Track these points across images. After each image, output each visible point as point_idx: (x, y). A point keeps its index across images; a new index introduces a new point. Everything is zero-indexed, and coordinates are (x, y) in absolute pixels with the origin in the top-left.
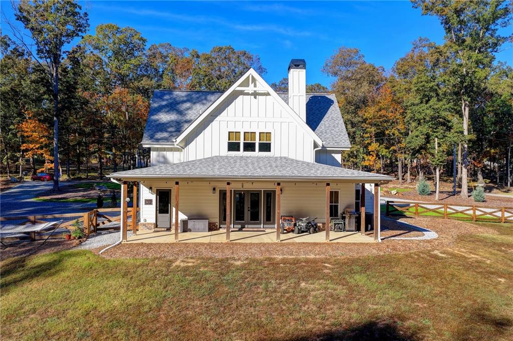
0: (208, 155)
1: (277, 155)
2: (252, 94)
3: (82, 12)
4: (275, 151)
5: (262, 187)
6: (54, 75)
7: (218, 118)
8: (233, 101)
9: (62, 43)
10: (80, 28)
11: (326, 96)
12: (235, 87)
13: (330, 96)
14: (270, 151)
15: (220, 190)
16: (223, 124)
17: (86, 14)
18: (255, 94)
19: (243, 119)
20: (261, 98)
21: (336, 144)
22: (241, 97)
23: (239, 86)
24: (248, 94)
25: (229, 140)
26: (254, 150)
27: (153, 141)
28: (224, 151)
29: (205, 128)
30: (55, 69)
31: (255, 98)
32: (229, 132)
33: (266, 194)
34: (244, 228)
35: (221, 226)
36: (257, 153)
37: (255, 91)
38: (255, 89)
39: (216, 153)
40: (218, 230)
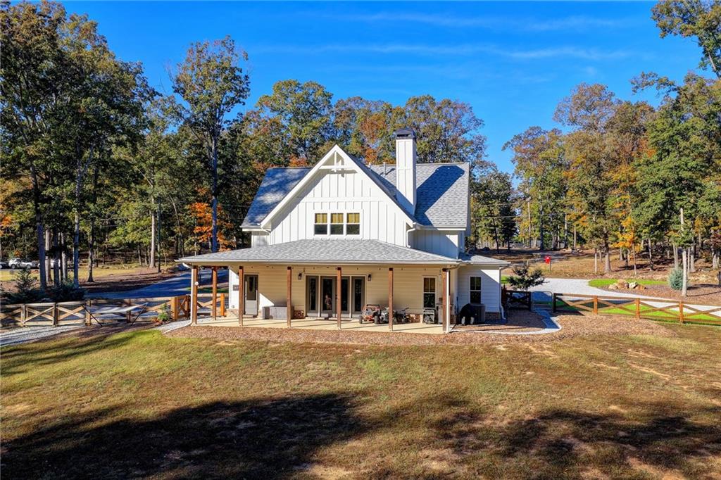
0: (294, 239)
1: (366, 237)
2: (338, 172)
3: (242, 75)
4: (364, 234)
5: (350, 273)
6: (213, 149)
7: (305, 200)
8: (319, 181)
9: (222, 113)
10: (241, 93)
11: (458, 166)
12: (320, 165)
13: (462, 165)
14: (358, 233)
15: (307, 276)
16: (310, 206)
17: (247, 77)
18: (343, 172)
19: (330, 199)
20: (348, 175)
21: (449, 224)
22: (328, 176)
23: (325, 164)
24: (333, 173)
25: (316, 222)
26: (342, 233)
27: (252, 225)
28: (311, 234)
29: (291, 210)
30: (213, 142)
31: (343, 176)
32: (316, 215)
33: (354, 281)
34: (331, 317)
35: (308, 314)
36: (345, 236)
37: (342, 169)
38: (343, 167)
39: (302, 237)
40: (304, 318)
